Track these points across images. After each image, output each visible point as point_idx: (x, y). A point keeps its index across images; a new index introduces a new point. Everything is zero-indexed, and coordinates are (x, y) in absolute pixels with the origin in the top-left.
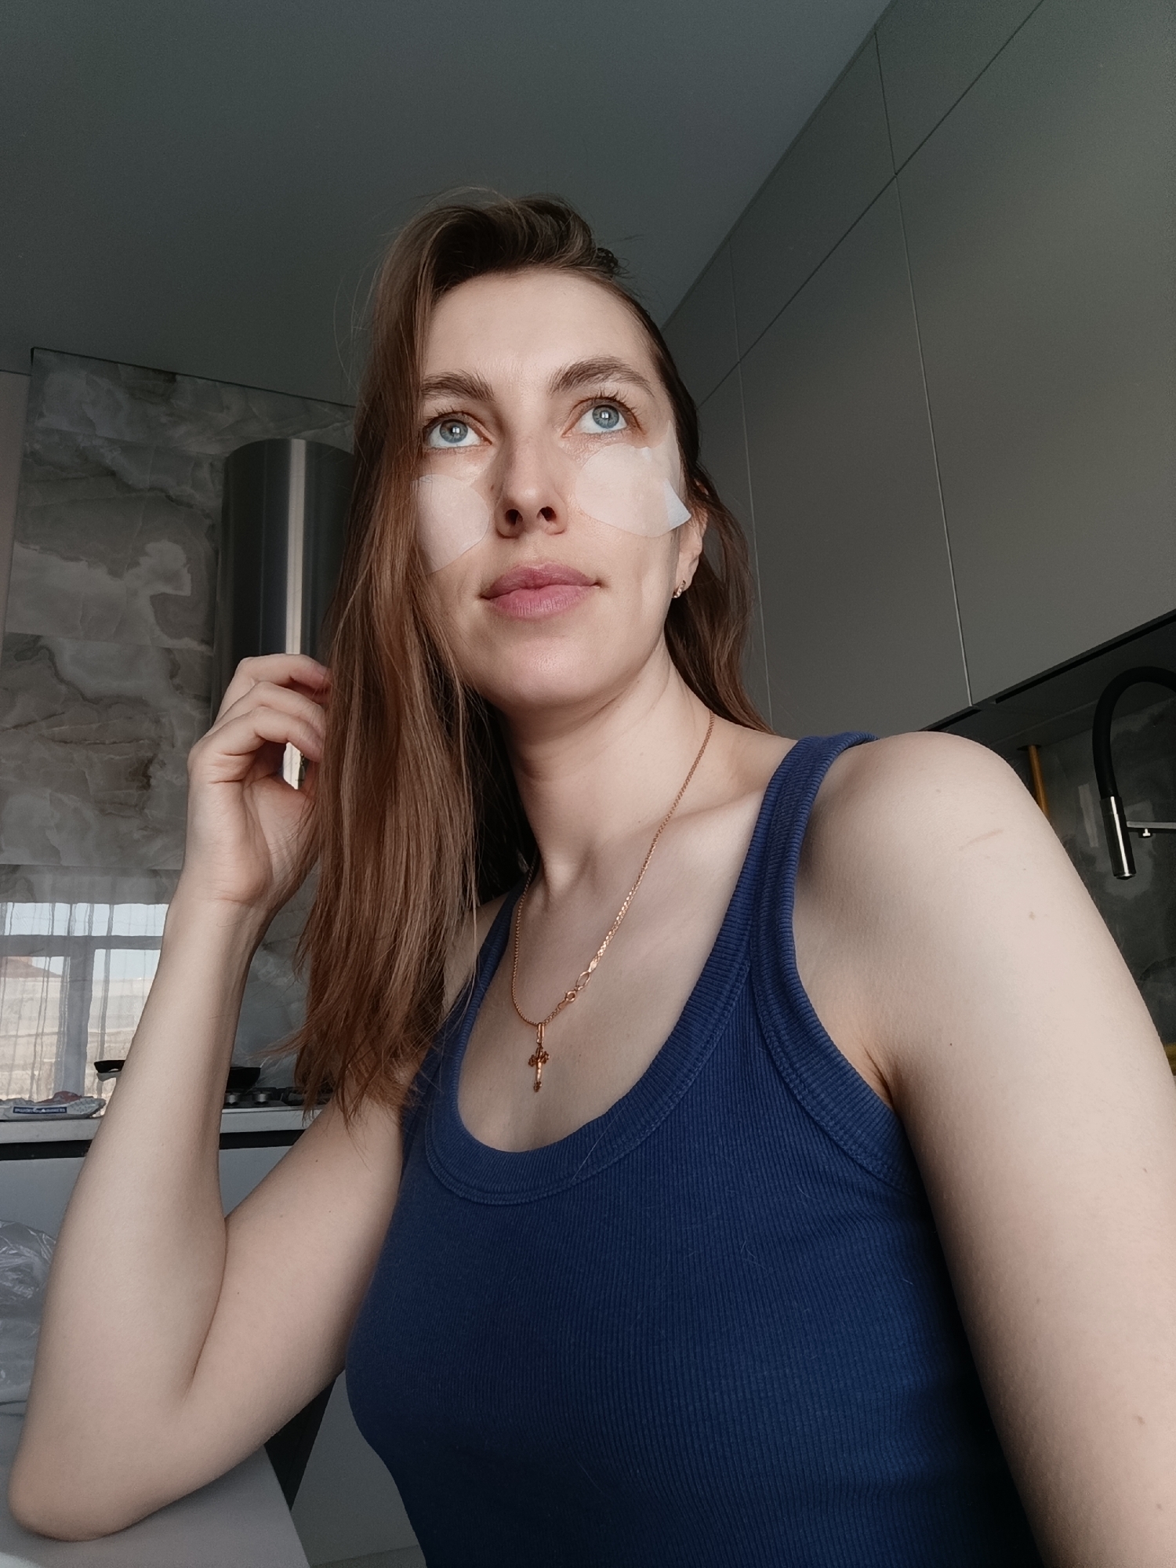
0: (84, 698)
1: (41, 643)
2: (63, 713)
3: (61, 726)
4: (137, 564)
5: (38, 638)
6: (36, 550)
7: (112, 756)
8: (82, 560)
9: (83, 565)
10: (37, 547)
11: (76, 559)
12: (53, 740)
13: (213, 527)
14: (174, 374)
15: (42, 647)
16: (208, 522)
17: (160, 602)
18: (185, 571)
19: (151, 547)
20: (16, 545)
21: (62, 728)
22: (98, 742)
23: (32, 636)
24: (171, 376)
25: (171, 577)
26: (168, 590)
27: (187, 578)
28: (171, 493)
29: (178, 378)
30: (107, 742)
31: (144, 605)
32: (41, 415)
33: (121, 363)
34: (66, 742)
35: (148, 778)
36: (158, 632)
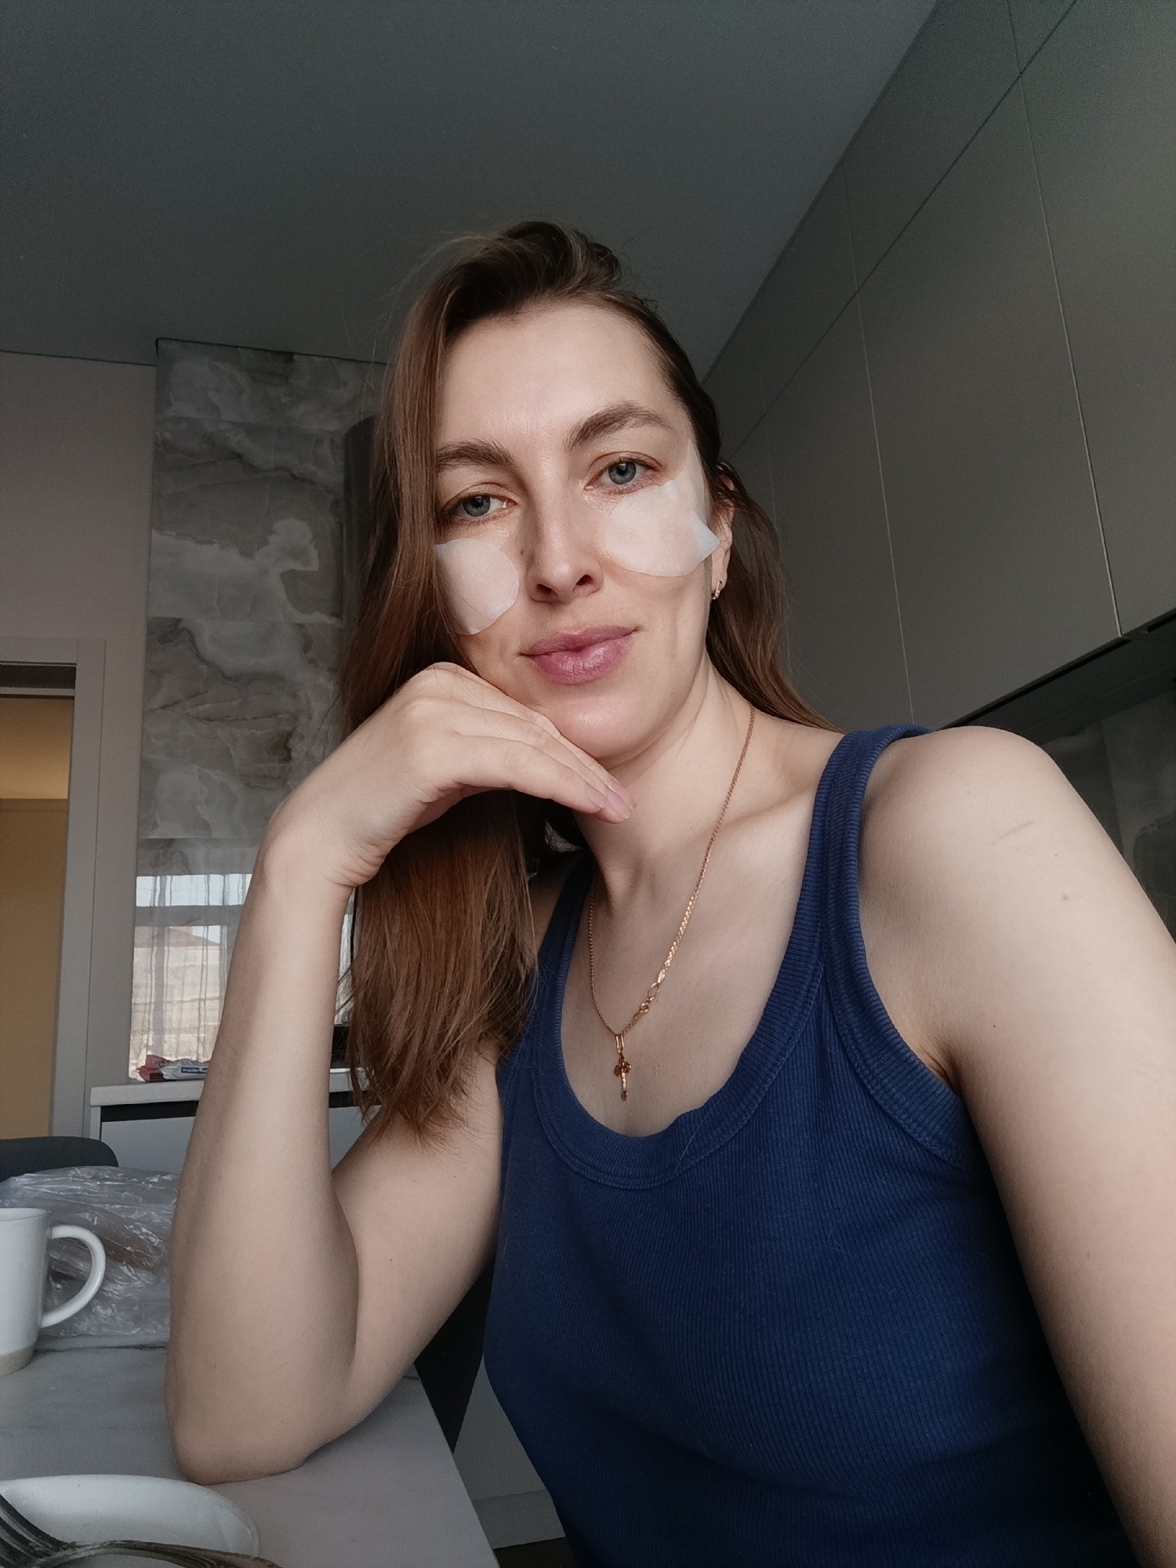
0: (224, 676)
1: (181, 625)
2: (206, 692)
3: (205, 704)
4: (266, 543)
5: (179, 620)
6: (171, 535)
7: (253, 731)
8: (215, 543)
9: (216, 546)
10: (173, 533)
11: (211, 542)
12: (198, 718)
13: (336, 501)
14: (291, 354)
15: (183, 630)
16: (331, 498)
17: (289, 578)
18: (312, 547)
19: (279, 525)
20: (154, 533)
21: (207, 706)
22: (240, 718)
23: (173, 619)
24: (288, 356)
25: (298, 554)
26: (298, 566)
27: (314, 554)
28: (295, 472)
29: (296, 357)
30: (248, 718)
31: (275, 582)
32: (170, 404)
33: (241, 347)
34: (210, 720)
35: (289, 750)
36: (290, 608)
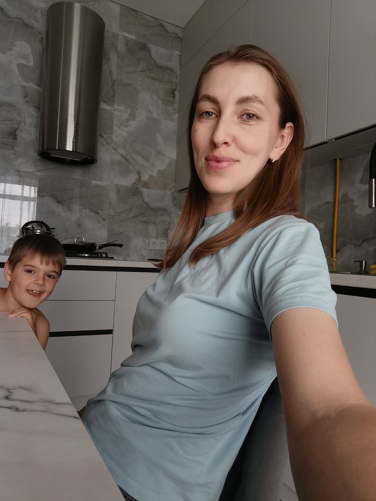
4: (11, 49)
7: (2, 126)
13: (42, 38)
16: (40, 36)
17: (21, 66)
18: (31, 56)
19: (17, 43)
25: (25, 57)
26: (24, 62)
27: (31, 59)
28: (25, 21)
31: (14, 67)
35: (16, 135)
36: (20, 79)
